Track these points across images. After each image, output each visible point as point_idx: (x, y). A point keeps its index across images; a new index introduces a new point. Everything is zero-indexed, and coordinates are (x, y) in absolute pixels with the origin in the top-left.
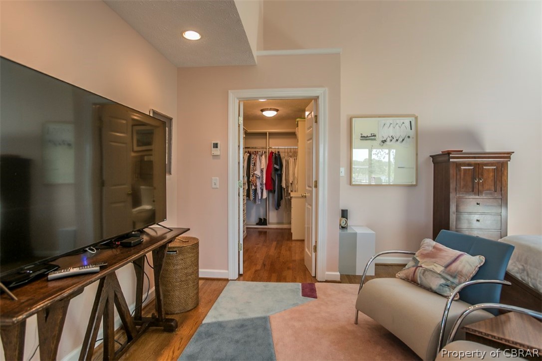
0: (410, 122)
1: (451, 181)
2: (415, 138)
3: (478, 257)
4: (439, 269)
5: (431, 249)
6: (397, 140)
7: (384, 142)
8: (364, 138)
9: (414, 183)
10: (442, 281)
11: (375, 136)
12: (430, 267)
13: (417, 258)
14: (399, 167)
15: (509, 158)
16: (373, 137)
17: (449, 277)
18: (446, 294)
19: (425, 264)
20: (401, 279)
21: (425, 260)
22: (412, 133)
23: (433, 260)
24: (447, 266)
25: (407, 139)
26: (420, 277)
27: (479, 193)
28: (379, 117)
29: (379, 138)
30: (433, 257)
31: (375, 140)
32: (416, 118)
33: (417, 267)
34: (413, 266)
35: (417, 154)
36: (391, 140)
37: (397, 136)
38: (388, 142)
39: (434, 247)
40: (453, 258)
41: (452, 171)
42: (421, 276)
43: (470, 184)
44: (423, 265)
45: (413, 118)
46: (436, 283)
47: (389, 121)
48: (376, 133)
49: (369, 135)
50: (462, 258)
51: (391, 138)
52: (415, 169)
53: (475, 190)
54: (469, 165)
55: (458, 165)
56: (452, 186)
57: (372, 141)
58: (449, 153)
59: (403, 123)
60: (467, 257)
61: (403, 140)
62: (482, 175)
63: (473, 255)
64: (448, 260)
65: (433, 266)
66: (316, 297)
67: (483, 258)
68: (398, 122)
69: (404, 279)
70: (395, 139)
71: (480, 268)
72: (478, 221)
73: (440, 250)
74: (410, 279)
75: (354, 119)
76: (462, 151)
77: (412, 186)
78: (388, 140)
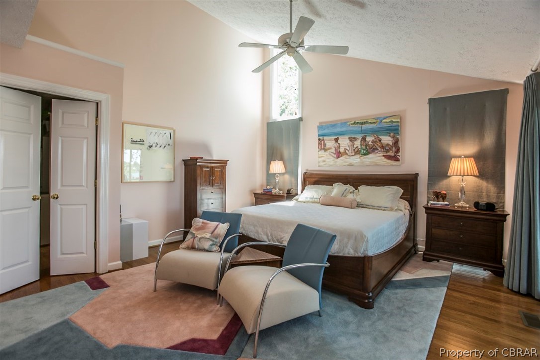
0: (170, 133)
1: (198, 178)
2: (173, 146)
3: (226, 224)
4: (208, 235)
5: (201, 224)
6: (160, 146)
7: (150, 147)
8: (133, 142)
9: (172, 180)
10: (211, 242)
11: (143, 141)
12: (203, 236)
13: (194, 232)
14: (161, 168)
15: (226, 163)
16: (142, 142)
17: (214, 239)
18: (213, 250)
19: (199, 234)
20: (184, 249)
21: (199, 232)
22: (171, 142)
23: (204, 231)
24: (212, 233)
25: (167, 146)
26: (197, 244)
27: (213, 186)
28: (147, 126)
29: (147, 144)
30: (203, 229)
31: (143, 144)
32: (174, 131)
33: (195, 238)
34: (192, 238)
35: (174, 158)
36: (156, 146)
37: (160, 143)
38: (154, 147)
39: (203, 223)
40: (215, 227)
41: (199, 171)
42: (199, 243)
43: (208, 180)
44: (198, 236)
45: (172, 131)
46: (207, 245)
47: (154, 130)
48: (144, 138)
49: (139, 140)
50: (219, 226)
51: (156, 145)
52: (172, 169)
53: (211, 183)
54: (208, 167)
55: (202, 167)
56: (199, 182)
57: (141, 146)
58: (197, 159)
59: (165, 133)
60: (221, 225)
61: (165, 147)
62: (214, 174)
63: (224, 223)
64: (212, 229)
65: (204, 235)
66: (108, 286)
67: (228, 224)
68: (161, 132)
69: (185, 249)
70: (158, 146)
71: (228, 230)
72: (212, 204)
73: (207, 224)
74: (190, 247)
75: (125, 125)
76: (202, 158)
77: (171, 182)
78: (154, 145)
